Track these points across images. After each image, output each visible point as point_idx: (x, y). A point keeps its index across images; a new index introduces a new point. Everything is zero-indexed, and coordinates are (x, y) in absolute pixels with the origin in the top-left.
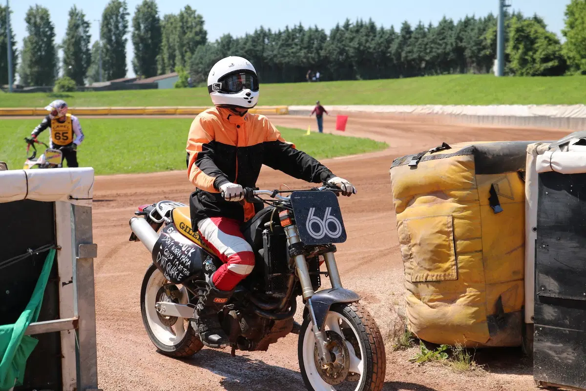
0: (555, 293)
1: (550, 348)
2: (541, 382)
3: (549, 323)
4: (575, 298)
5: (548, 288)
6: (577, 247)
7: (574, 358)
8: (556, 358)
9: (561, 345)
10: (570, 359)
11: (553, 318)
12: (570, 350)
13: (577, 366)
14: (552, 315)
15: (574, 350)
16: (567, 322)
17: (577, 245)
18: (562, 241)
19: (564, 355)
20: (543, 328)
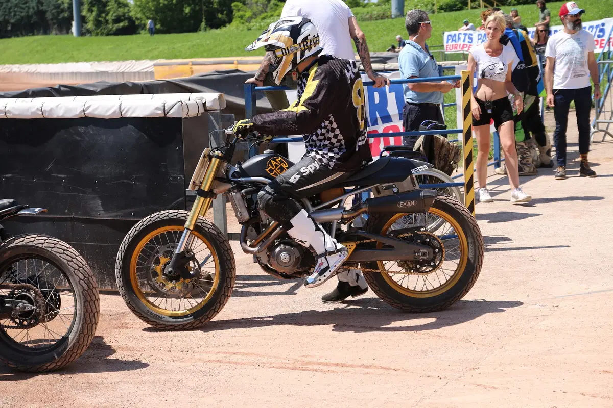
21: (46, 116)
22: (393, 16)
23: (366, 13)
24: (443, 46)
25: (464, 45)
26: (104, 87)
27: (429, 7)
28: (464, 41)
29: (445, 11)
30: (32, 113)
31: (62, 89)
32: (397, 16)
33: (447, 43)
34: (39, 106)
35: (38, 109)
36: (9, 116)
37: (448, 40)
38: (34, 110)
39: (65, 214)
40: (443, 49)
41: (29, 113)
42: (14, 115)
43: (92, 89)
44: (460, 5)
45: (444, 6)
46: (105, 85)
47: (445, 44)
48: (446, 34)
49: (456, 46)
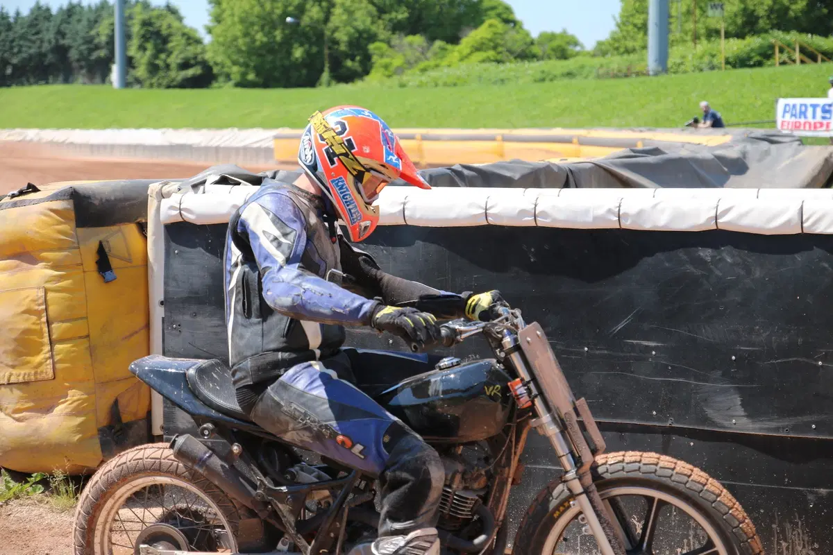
21: (627, 224)
22: (651, 73)
24: (775, 122)
27: (706, 59)
28: (814, 117)
30: (595, 218)
31: (466, 172)
32: (656, 74)
33: (783, 117)
34: (613, 205)
35: (610, 211)
36: (542, 222)
37: (785, 112)
38: (601, 212)
39: (651, 418)
40: (775, 127)
41: (590, 219)
42: (555, 220)
44: (758, 58)
47: (779, 119)
48: (782, 102)
49: (798, 125)
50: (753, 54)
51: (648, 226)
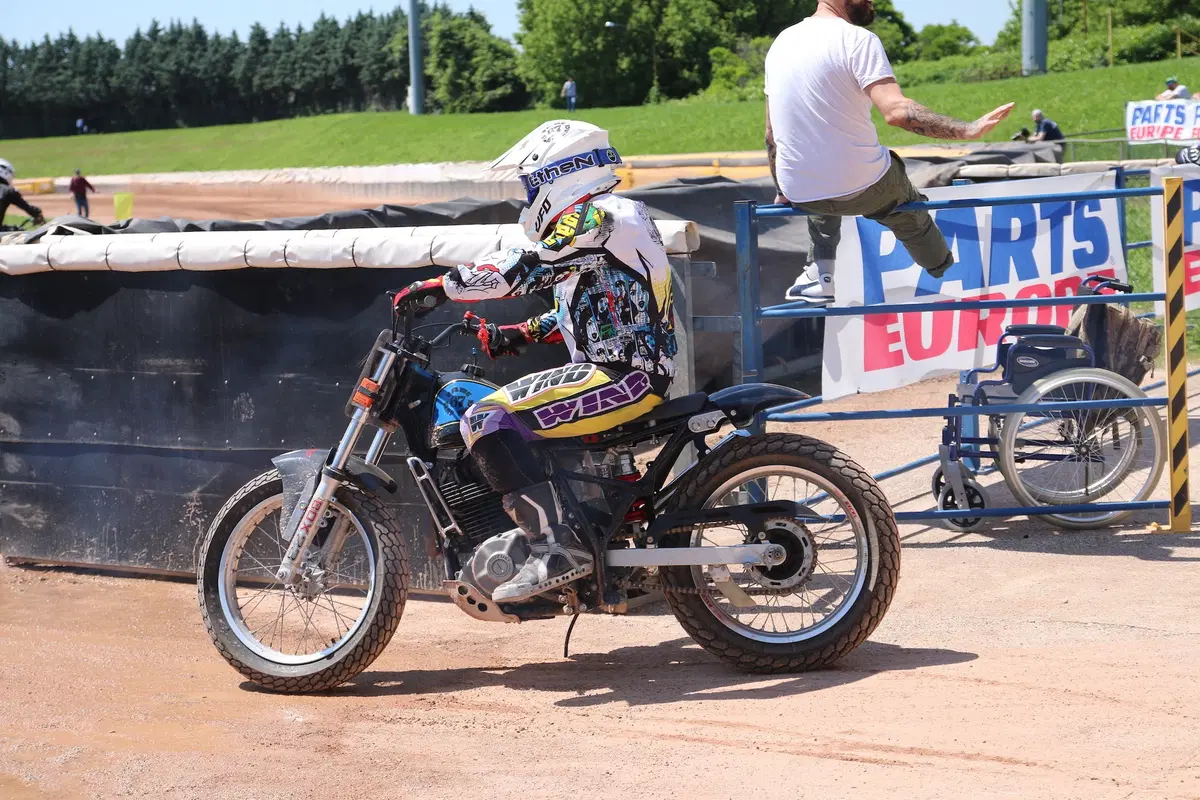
0: (16, 436)
1: (17, 511)
2: (11, 559)
3: (14, 477)
4: (39, 441)
5: (8, 430)
6: (37, 372)
7: (44, 522)
8: (25, 524)
9: (28, 506)
10: (39, 523)
11: (17, 470)
12: (39, 511)
13: (48, 530)
14: (15, 466)
15: (44, 510)
16: (33, 473)
17: (37, 369)
18: (18, 367)
19: (33, 518)
20: (7, 485)
21: (361, 263)
22: (1025, 73)
23: (971, 65)
24: (1124, 130)
25: (1166, 127)
26: (466, 209)
27: (1098, 53)
28: (1167, 120)
29: (1130, 61)
30: (334, 258)
31: (390, 212)
32: (1032, 73)
33: (1133, 123)
34: (347, 244)
35: (345, 250)
36: (293, 263)
37: (1135, 118)
38: (338, 251)
40: (1125, 135)
41: (329, 258)
42: (300, 260)
43: (445, 213)
44: (1160, 49)
45: (1127, 52)
46: (469, 206)
47: (1129, 126)
48: (1132, 106)
49: (1151, 130)
50: (1155, 45)
51: (377, 264)
